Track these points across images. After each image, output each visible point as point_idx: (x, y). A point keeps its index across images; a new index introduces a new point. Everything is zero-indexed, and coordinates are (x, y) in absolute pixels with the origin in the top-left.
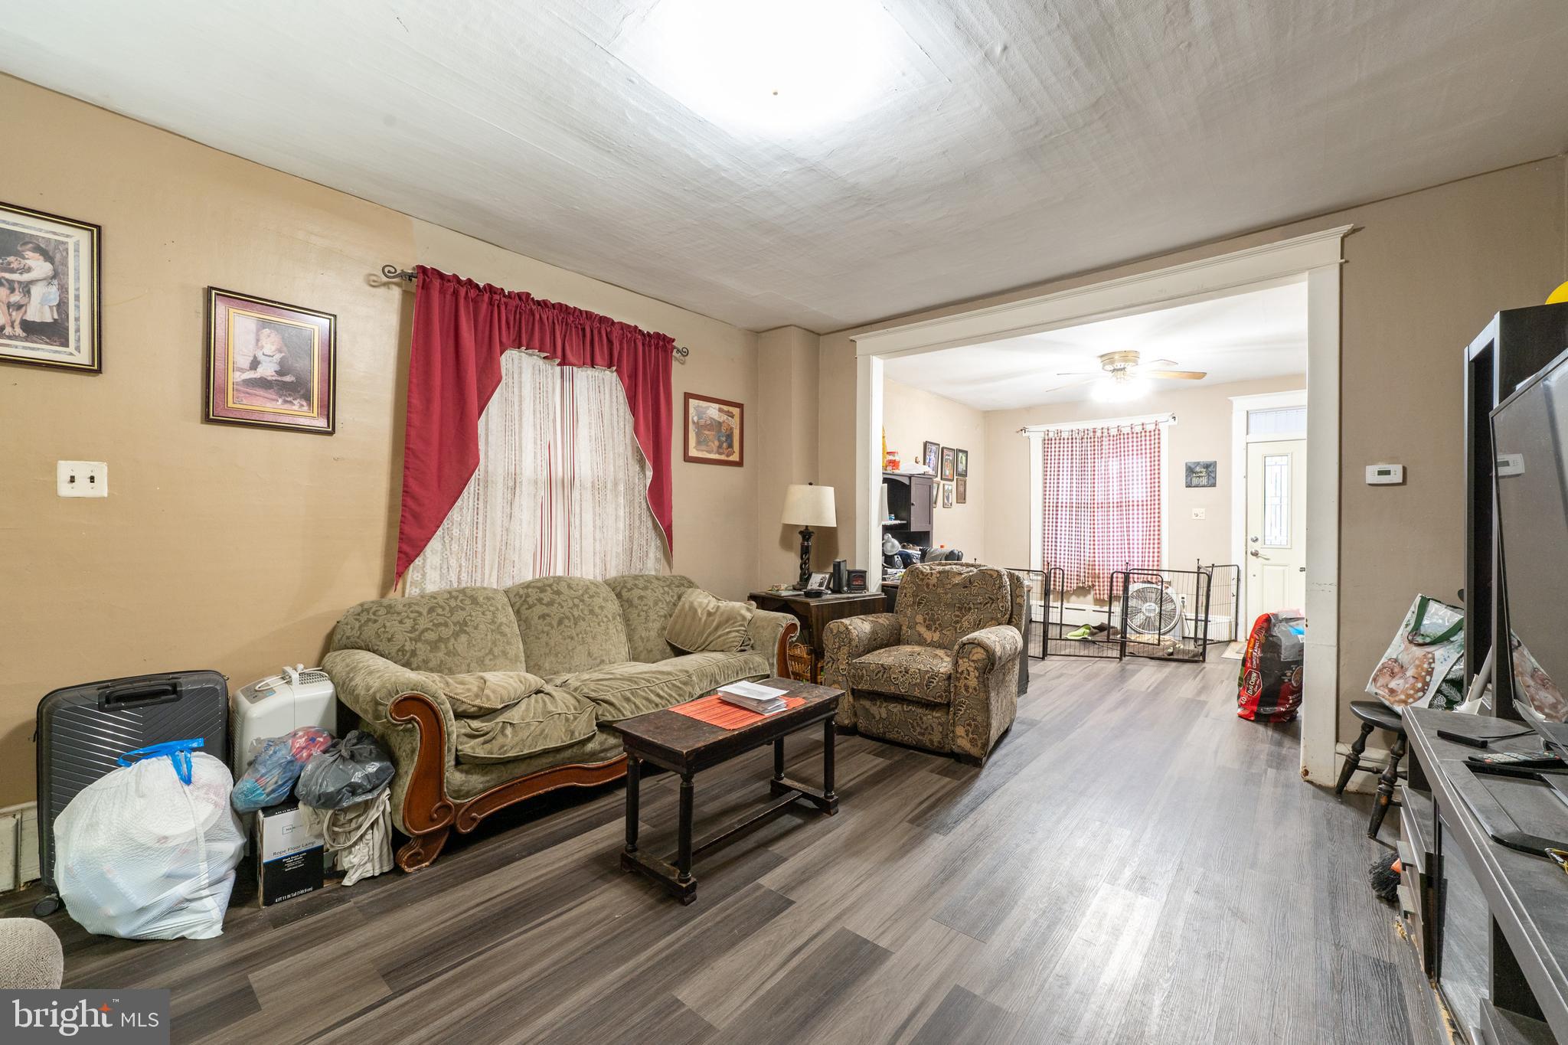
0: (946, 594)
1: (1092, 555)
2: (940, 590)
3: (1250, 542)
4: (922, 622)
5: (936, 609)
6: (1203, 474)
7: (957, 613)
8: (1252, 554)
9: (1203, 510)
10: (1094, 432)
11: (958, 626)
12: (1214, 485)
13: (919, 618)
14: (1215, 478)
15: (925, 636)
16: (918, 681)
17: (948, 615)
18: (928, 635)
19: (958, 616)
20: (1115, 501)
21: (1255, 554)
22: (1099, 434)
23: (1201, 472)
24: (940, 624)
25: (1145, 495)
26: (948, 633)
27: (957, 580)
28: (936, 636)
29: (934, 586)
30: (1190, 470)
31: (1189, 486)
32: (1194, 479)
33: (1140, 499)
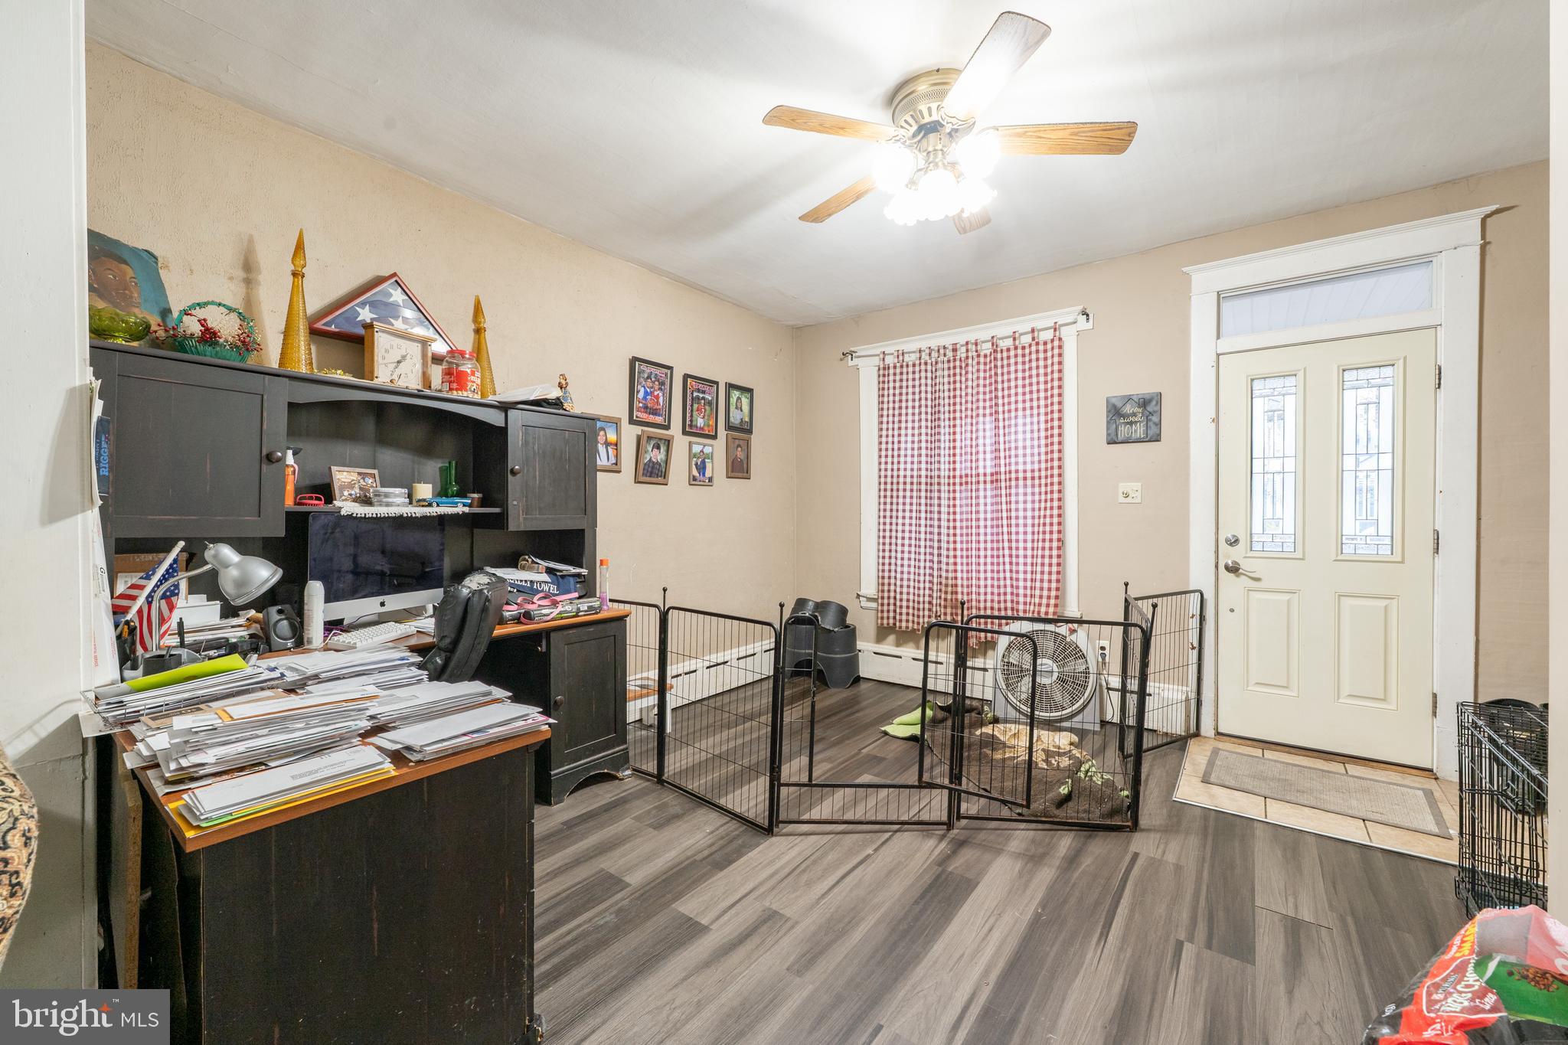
3: (1223, 547)
6: (1139, 419)
8: (1227, 568)
9: (1138, 485)
10: (955, 350)
12: (1157, 438)
14: (1159, 425)
20: (988, 471)
21: (1234, 569)
22: (962, 353)
23: (1134, 415)
25: (1036, 459)
30: (1115, 412)
31: (1112, 441)
32: (1121, 428)
33: (1029, 467)
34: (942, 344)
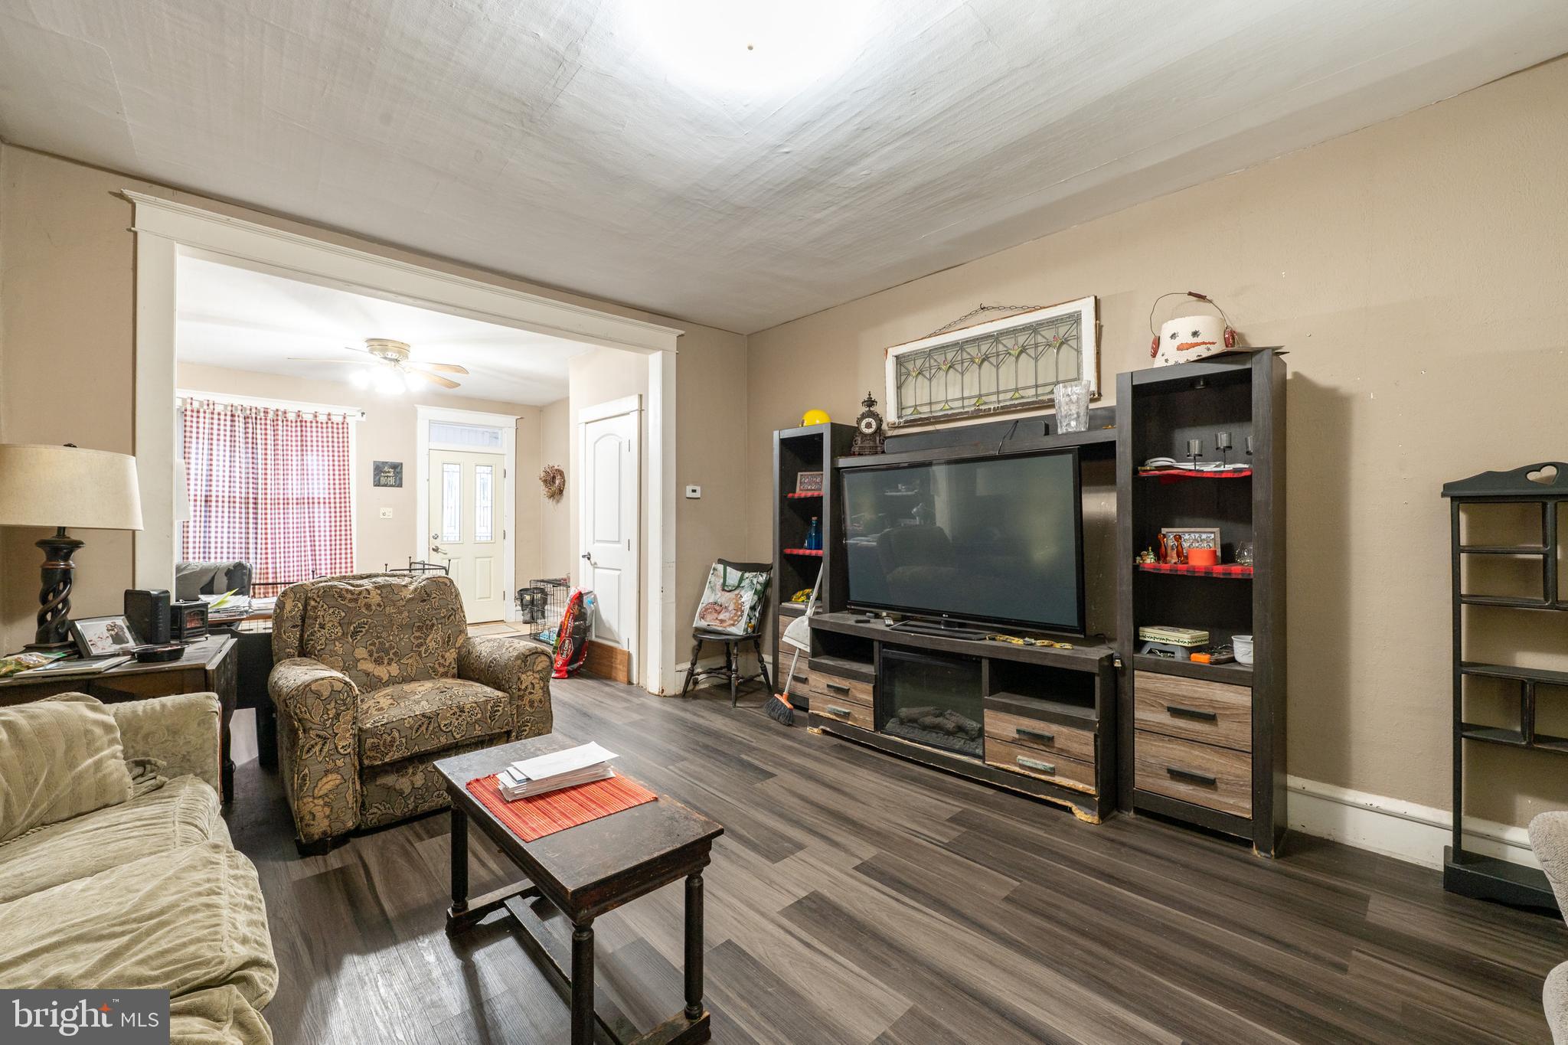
0: (401, 613)
1: (264, 561)
2: (389, 610)
3: (431, 539)
4: (366, 656)
5: (384, 635)
6: (391, 474)
7: (418, 634)
8: (433, 549)
9: (391, 509)
10: (266, 412)
11: (423, 649)
12: (400, 485)
13: (361, 652)
14: (401, 479)
15: (376, 674)
16: (479, 716)
17: (406, 639)
18: (382, 672)
19: (420, 638)
20: (295, 496)
21: (436, 550)
22: (271, 416)
23: (389, 472)
24: (395, 654)
25: (327, 491)
26: (410, 661)
27: (407, 594)
28: (394, 669)
29: (379, 605)
30: (379, 469)
31: (377, 484)
32: (382, 479)
33: (322, 496)
34: (254, 405)
